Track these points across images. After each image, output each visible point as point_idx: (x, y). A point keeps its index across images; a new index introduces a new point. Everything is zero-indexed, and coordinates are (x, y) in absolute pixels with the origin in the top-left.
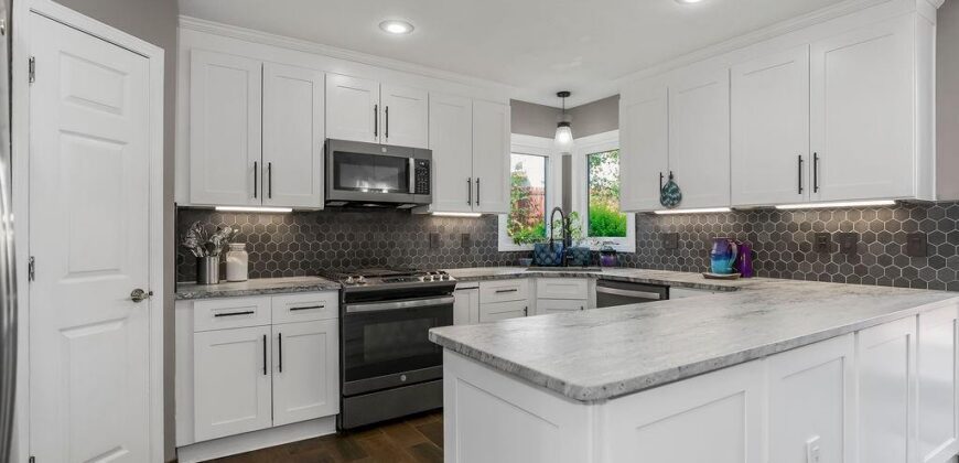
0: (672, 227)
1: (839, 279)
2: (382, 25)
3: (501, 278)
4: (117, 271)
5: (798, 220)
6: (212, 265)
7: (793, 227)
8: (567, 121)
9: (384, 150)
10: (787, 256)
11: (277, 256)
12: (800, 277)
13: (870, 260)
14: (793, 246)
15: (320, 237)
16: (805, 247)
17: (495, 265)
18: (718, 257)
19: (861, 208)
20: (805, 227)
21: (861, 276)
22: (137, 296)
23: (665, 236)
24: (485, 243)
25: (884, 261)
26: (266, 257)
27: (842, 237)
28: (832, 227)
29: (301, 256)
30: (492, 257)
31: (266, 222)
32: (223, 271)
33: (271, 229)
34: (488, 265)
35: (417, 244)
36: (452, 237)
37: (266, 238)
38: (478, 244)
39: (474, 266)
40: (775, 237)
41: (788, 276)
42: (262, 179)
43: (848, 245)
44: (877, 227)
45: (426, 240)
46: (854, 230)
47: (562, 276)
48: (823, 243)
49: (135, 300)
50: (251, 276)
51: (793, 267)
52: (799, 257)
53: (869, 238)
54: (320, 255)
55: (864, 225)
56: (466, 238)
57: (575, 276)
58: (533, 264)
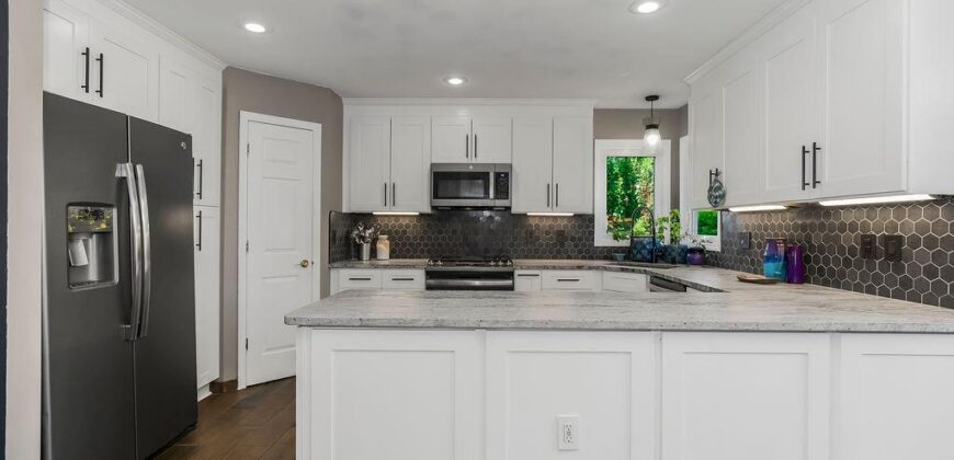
0: (747, 226)
1: (884, 293)
2: (445, 80)
3: (562, 268)
4: (293, 249)
5: (848, 218)
6: (366, 248)
7: (842, 228)
8: (655, 123)
9: (471, 167)
10: (836, 261)
11: (411, 245)
12: (847, 287)
13: (914, 270)
14: (842, 250)
15: (440, 232)
16: (852, 251)
17: (591, 258)
18: (768, 259)
19: (907, 204)
20: (853, 227)
21: (905, 291)
22: (304, 265)
23: (742, 236)
24: (580, 239)
25: (931, 272)
26: (404, 244)
27: (887, 239)
28: (878, 227)
29: (426, 245)
30: (587, 251)
31: (405, 222)
32: (374, 253)
33: (407, 226)
34: (584, 258)
35: (516, 239)
36: (547, 233)
37: (404, 232)
38: (573, 239)
39: (569, 258)
40: (827, 239)
41: (837, 285)
42: (390, 193)
43: (891, 251)
44: (922, 228)
45: (524, 235)
46: (899, 233)
47: (623, 270)
48: (868, 246)
49: (304, 266)
50: (391, 257)
51: (842, 275)
52: (847, 263)
53: (915, 242)
54: (440, 245)
55: (909, 226)
56: (561, 234)
57: (633, 271)
58: (626, 258)
